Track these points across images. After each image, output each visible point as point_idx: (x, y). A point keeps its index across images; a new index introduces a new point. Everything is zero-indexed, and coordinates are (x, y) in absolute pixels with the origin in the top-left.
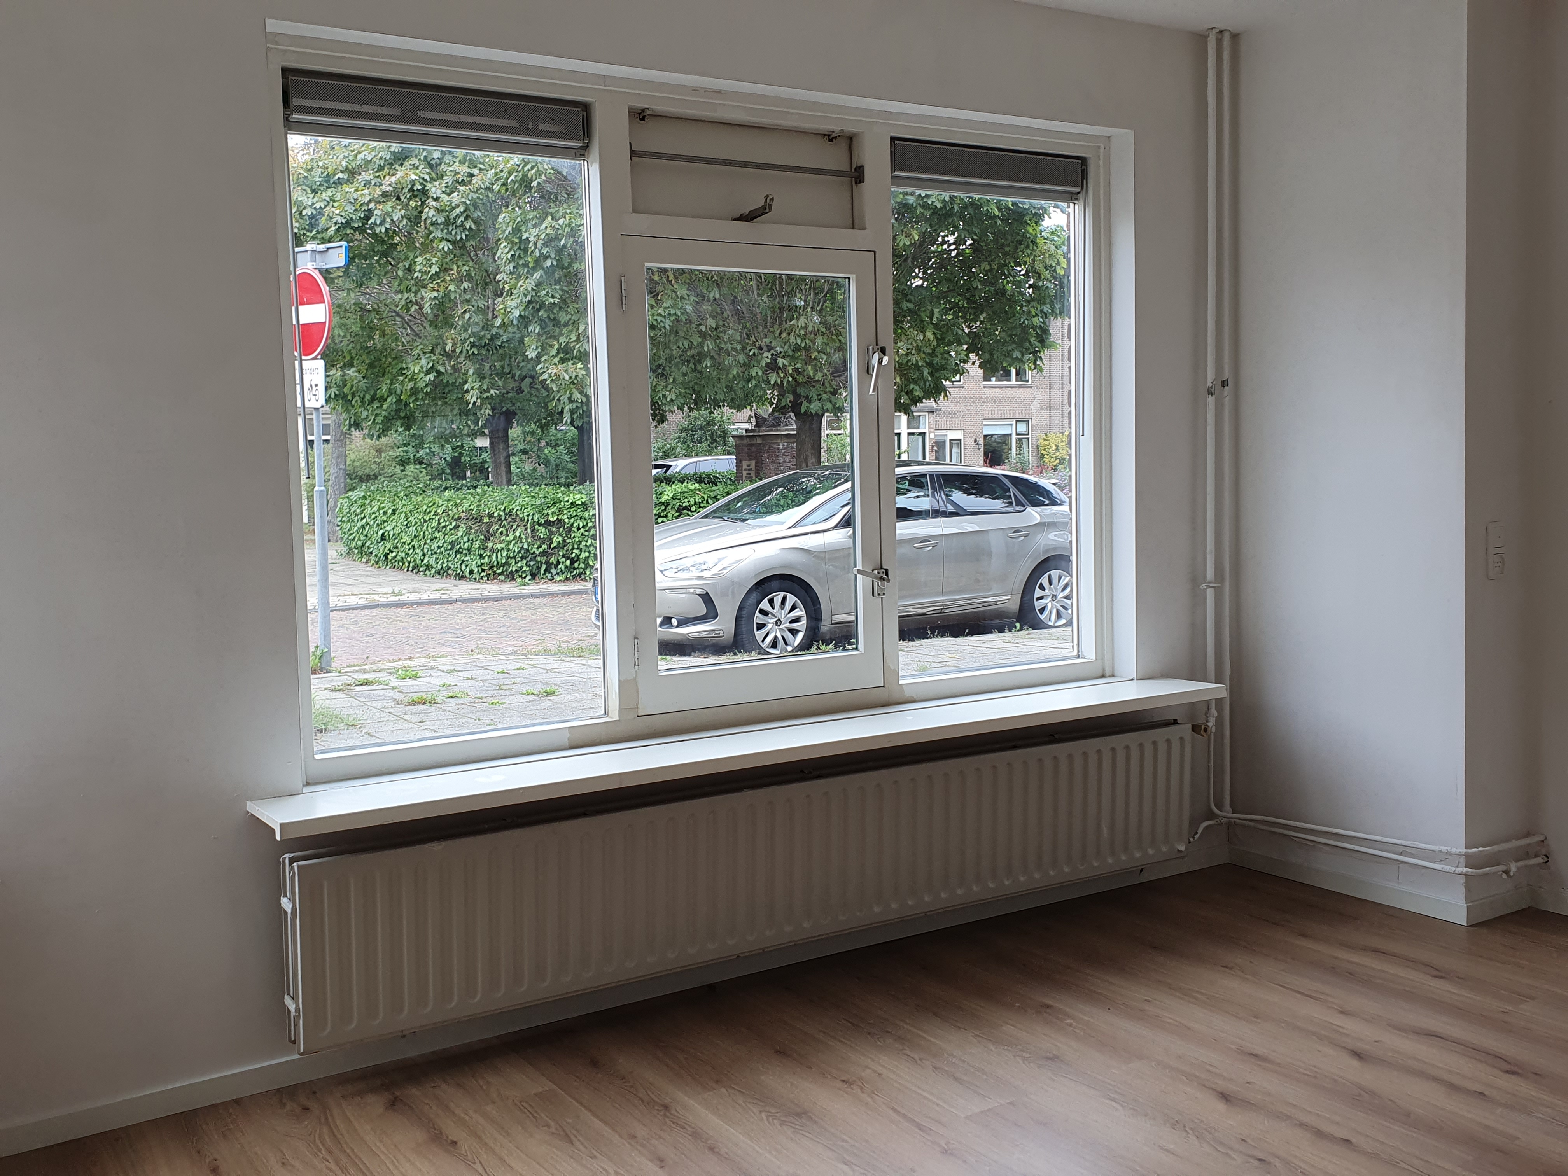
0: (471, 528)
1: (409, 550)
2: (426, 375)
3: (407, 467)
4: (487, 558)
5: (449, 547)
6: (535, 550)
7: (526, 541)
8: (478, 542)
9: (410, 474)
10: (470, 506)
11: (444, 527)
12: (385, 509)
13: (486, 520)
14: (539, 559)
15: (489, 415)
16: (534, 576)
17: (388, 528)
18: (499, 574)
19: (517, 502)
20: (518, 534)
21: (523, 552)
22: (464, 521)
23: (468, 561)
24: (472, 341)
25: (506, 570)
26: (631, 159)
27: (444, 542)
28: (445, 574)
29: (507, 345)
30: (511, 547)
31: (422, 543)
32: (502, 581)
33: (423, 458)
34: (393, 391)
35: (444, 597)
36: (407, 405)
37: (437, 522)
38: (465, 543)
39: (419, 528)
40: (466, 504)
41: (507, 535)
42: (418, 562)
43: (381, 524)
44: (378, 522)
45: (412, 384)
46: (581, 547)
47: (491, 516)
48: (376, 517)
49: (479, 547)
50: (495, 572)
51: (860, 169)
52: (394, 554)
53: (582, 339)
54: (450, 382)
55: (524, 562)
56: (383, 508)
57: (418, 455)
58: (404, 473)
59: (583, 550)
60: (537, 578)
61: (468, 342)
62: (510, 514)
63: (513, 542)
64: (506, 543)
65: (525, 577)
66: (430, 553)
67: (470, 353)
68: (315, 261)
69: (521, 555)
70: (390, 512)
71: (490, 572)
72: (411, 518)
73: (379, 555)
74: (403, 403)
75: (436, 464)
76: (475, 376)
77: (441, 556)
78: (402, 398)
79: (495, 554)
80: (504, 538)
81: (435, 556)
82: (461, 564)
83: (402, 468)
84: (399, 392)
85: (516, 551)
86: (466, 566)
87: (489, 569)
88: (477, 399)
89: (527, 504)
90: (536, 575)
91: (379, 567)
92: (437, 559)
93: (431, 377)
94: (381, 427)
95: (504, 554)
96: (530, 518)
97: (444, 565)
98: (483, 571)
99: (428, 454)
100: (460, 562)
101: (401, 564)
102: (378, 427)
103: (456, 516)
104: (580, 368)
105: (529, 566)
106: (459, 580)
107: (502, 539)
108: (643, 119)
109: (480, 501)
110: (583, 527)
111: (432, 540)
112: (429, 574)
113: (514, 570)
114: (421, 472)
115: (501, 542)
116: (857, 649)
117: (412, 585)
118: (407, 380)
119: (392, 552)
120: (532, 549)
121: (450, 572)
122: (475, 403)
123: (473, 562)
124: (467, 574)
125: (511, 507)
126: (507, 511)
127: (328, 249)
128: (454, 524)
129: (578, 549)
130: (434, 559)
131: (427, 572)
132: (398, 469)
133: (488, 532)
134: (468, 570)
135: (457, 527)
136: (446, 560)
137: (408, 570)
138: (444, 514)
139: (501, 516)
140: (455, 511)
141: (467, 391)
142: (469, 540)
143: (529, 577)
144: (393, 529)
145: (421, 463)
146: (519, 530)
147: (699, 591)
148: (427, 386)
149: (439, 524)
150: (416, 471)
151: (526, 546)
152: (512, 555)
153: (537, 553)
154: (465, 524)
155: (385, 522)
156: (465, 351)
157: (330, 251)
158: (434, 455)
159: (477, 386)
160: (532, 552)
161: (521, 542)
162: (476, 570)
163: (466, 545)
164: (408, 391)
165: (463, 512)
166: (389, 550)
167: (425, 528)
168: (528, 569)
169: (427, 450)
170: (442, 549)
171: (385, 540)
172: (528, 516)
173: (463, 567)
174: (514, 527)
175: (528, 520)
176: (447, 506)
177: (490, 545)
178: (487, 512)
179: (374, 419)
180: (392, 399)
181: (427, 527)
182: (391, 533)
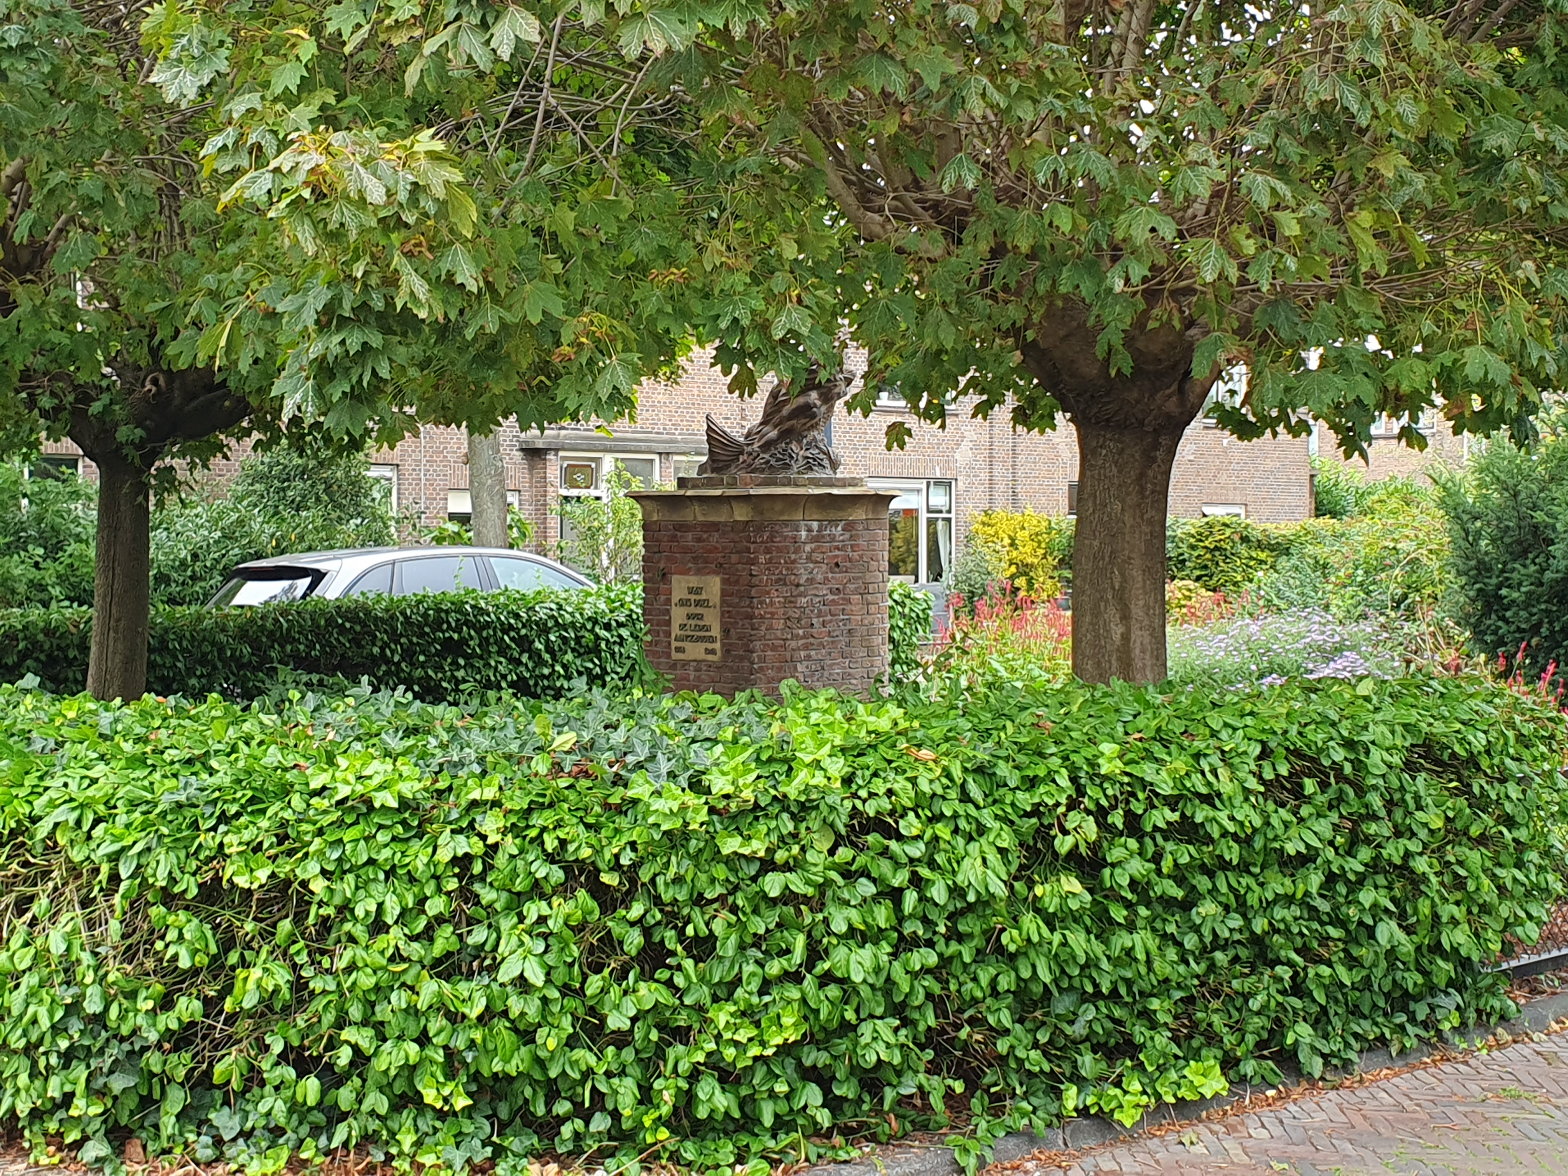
6: (141, 1020)
7: (98, 978)
14: (154, 1061)
16: (123, 1140)
20: (57, 946)
21: (74, 1027)
46: (382, 1012)
55: (80, 1072)
59: (392, 1031)
60: (138, 1149)
65: (77, 1145)
69: (64, 1044)
85: (43, 1020)
89: (111, 797)
90: (136, 1136)
96: (125, 867)
104: (433, 156)
105: (104, 1094)
110: (403, 917)
113: (24, 1108)
120: (122, 1016)
129: (365, 1023)
143: (98, 1145)
151: (93, 1006)
153: (150, 1034)
160: (123, 1027)
161: (71, 982)
168: (96, 1106)
172: (114, 858)
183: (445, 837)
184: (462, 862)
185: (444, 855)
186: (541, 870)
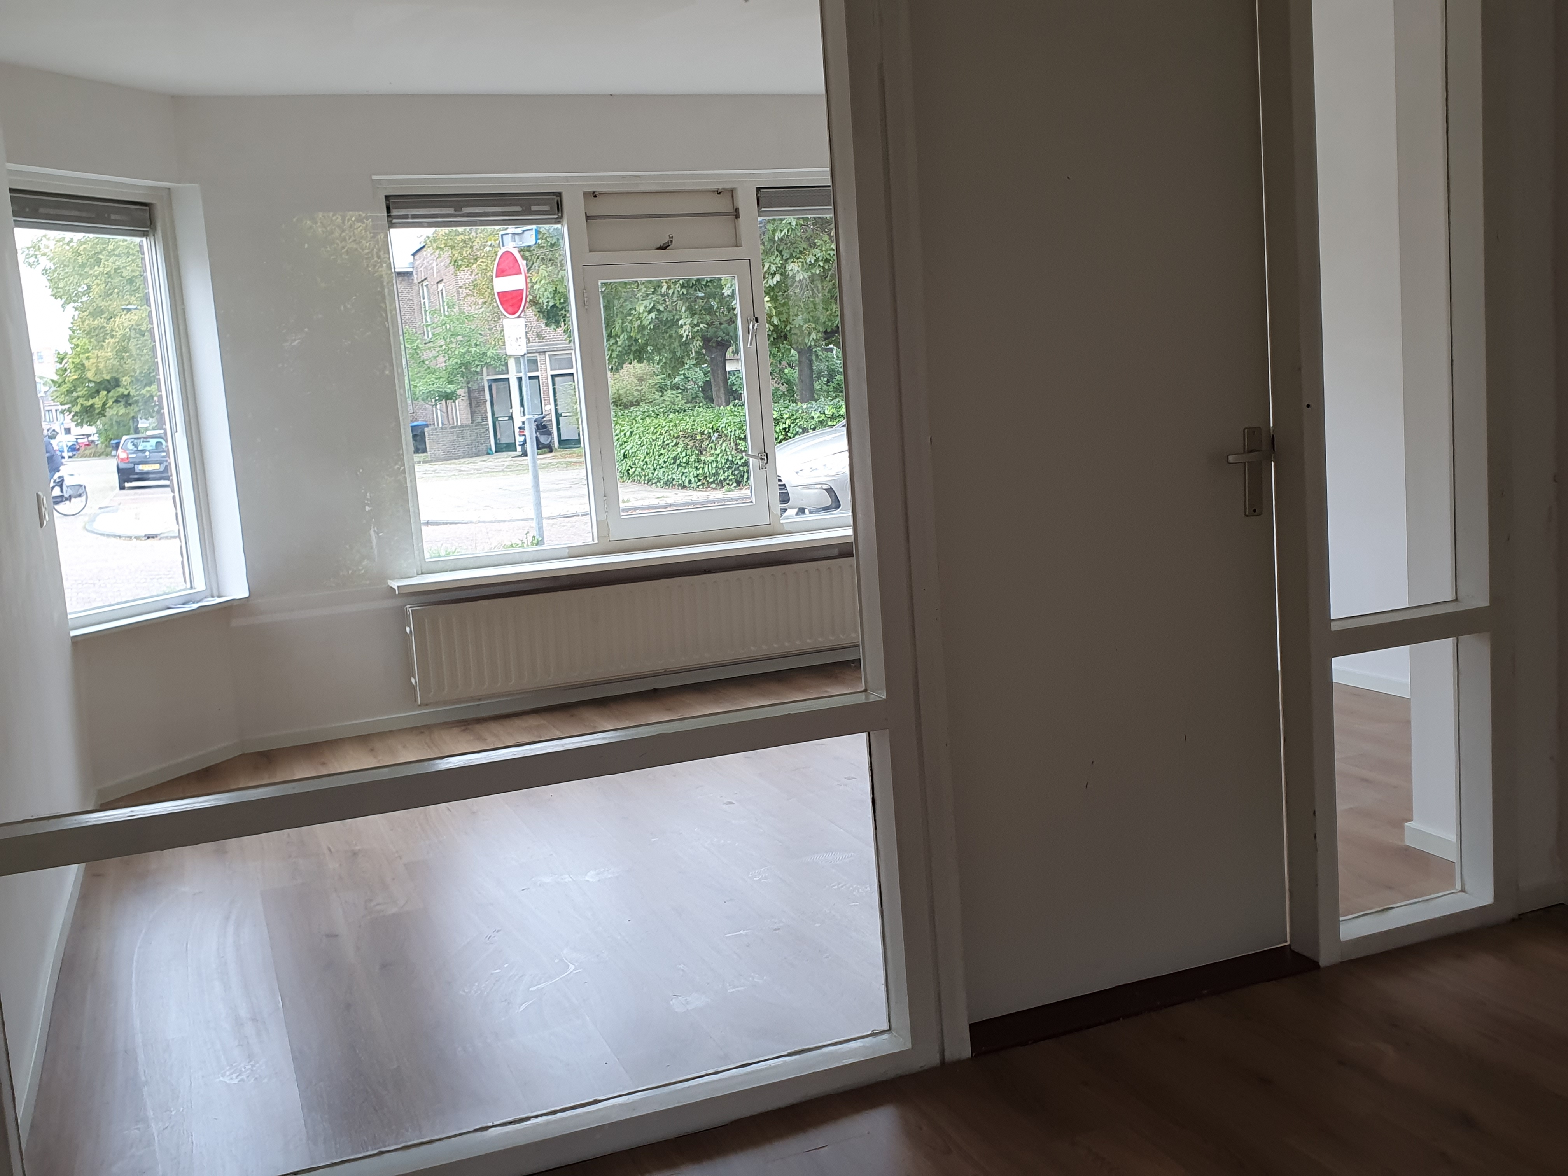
0: (688, 445)
1: (644, 465)
2: (649, 314)
3: (665, 393)
4: (701, 469)
5: (672, 461)
6: (738, 461)
7: (731, 454)
8: (694, 456)
9: (667, 399)
10: (686, 425)
11: (668, 444)
12: (625, 432)
13: (699, 437)
15: (700, 345)
16: (739, 483)
17: (628, 448)
18: (712, 483)
19: (723, 420)
20: (723, 448)
21: (728, 463)
22: (682, 439)
23: (686, 472)
24: (681, 283)
25: (717, 479)
26: (587, 221)
27: (669, 458)
28: (671, 485)
29: (710, 284)
30: (719, 459)
31: (653, 459)
32: (714, 489)
33: (679, 384)
34: (624, 329)
35: (661, 502)
36: (636, 340)
37: (662, 441)
38: (683, 457)
39: (649, 446)
40: (683, 424)
41: (716, 449)
42: (651, 475)
43: (622, 444)
44: (620, 443)
45: (638, 322)
47: (702, 433)
48: (619, 438)
49: (695, 460)
50: (708, 481)
51: (737, 210)
52: (633, 470)
53: (767, 276)
54: (669, 319)
55: (730, 471)
56: (623, 431)
57: (674, 382)
58: (662, 398)
60: (741, 485)
61: (678, 285)
62: (717, 430)
63: (721, 455)
64: (715, 456)
65: (732, 485)
66: (658, 467)
67: (681, 293)
68: (515, 241)
69: (727, 466)
70: (628, 434)
71: (704, 481)
72: (644, 438)
73: (622, 471)
74: (633, 339)
75: (690, 389)
76: (687, 312)
77: (667, 470)
78: (631, 335)
79: (707, 466)
80: (713, 452)
81: (662, 470)
82: (682, 476)
83: (660, 394)
84: (629, 330)
85: (723, 462)
86: (686, 477)
87: (704, 479)
88: (689, 332)
89: (730, 422)
90: (741, 482)
91: (623, 482)
92: (664, 472)
93: (653, 315)
94: (617, 360)
95: (714, 466)
96: (733, 434)
97: (670, 477)
98: (699, 480)
99: (683, 380)
100: (681, 474)
101: (639, 478)
102: (614, 360)
103: (676, 435)
104: (767, 301)
105: (734, 475)
106: (682, 489)
107: (711, 453)
108: (595, 196)
109: (694, 421)
111: (659, 456)
112: (659, 486)
113: (722, 479)
114: (677, 397)
115: (712, 455)
116: (752, 502)
117: (644, 494)
118: (634, 319)
119: (632, 468)
120: (735, 460)
121: (674, 483)
122: (687, 336)
123: (691, 473)
124: (687, 484)
125: (718, 425)
126: (715, 428)
127: (524, 231)
128: (675, 441)
130: (662, 472)
131: (658, 483)
132: (657, 395)
133: (701, 447)
134: (687, 481)
135: (677, 444)
136: (670, 473)
137: (644, 483)
138: (667, 434)
139: (710, 433)
140: (675, 430)
141: (682, 326)
142: (686, 455)
143: (735, 484)
144: (632, 448)
145: (678, 388)
146: (724, 444)
147: (825, 487)
148: (650, 323)
149: (664, 442)
150: (672, 396)
151: (730, 458)
152: (720, 466)
153: (740, 463)
154: (683, 441)
155: (625, 442)
156: (676, 292)
157: (525, 232)
158: (689, 381)
159: (689, 322)
160: (735, 463)
161: (727, 455)
162: (693, 480)
163: (685, 459)
164: (636, 328)
165: (681, 431)
166: (630, 466)
167: (653, 447)
168: (733, 477)
169: (682, 377)
170: (667, 463)
171: (626, 458)
172: (731, 432)
173: (684, 478)
174: (721, 442)
175: (731, 436)
176: (669, 427)
177: (703, 458)
178: (699, 431)
179: (611, 354)
180: (624, 336)
181: (655, 445)
182: (630, 452)
183: (781, 425)
184: (785, 429)
185: (781, 428)
186: (797, 429)
